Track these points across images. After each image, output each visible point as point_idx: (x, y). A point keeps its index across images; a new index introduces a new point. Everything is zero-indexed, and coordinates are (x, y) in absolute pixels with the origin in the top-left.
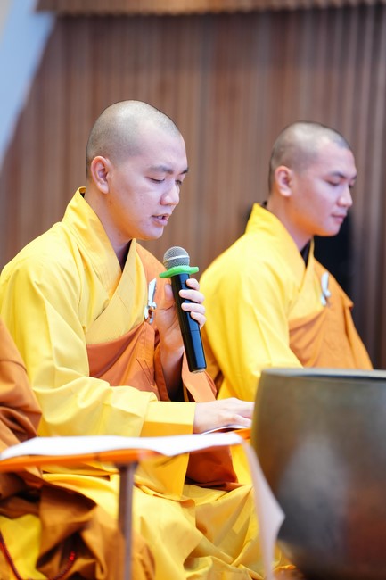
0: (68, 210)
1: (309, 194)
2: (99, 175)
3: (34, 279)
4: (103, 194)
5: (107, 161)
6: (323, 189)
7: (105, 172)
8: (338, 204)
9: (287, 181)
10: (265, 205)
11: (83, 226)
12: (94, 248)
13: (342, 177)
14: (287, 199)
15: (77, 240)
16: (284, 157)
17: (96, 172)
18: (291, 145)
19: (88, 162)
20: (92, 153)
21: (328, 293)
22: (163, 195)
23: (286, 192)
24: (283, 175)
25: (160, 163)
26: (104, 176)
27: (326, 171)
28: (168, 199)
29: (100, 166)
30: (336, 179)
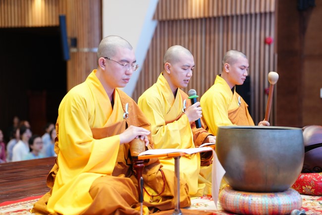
0: (158, 80)
1: (235, 72)
2: (167, 68)
3: (148, 101)
4: (169, 74)
5: (169, 64)
6: (239, 70)
7: (169, 67)
8: (243, 75)
9: (228, 68)
10: (220, 75)
11: (163, 85)
12: (166, 92)
13: (245, 67)
14: (228, 73)
15: (161, 89)
16: (227, 60)
17: (166, 67)
18: (229, 57)
19: (164, 65)
20: (165, 62)
21: (240, 102)
22: (187, 73)
23: (227, 71)
24: (227, 66)
25: (186, 64)
26: (169, 69)
27: (240, 65)
28: (189, 75)
29: (167, 66)
30: (243, 68)
